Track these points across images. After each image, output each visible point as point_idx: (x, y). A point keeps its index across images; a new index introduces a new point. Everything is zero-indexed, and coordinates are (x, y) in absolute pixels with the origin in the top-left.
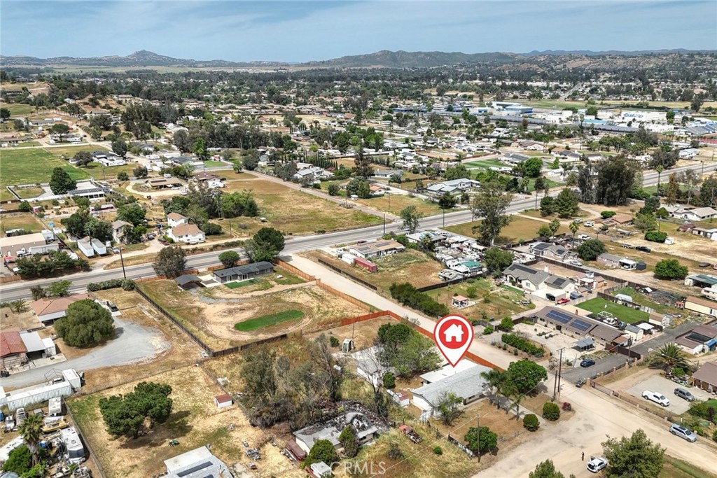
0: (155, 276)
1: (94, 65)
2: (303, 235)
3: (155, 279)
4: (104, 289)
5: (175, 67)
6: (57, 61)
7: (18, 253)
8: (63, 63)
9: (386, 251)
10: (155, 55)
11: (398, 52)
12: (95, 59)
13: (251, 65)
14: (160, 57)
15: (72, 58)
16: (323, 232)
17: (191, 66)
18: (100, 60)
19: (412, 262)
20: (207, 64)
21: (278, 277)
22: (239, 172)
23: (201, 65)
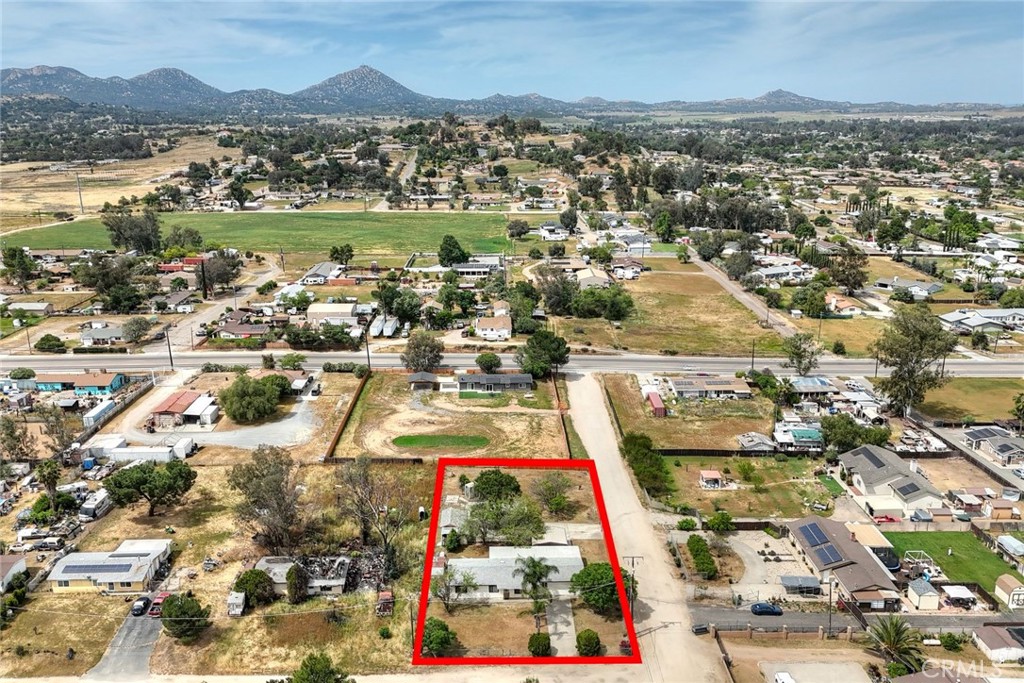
0: (404, 368)
1: (708, 110)
2: (641, 353)
3: (401, 371)
4: (339, 371)
5: (817, 114)
6: (665, 107)
7: (321, 321)
8: (671, 109)
9: (718, 393)
10: (796, 96)
12: (711, 104)
13: (937, 109)
14: (801, 98)
15: (684, 102)
16: (674, 353)
17: (840, 112)
18: (718, 104)
19: (735, 414)
20: (865, 108)
21: (526, 396)
22: (686, 262)
23: (857, 110)
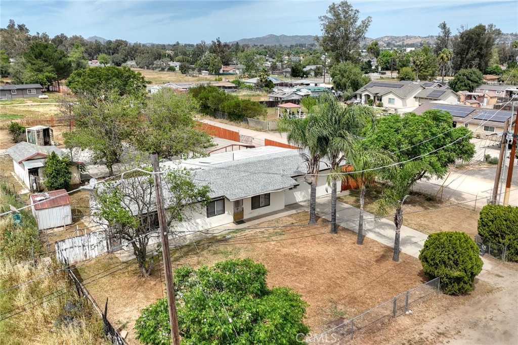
11: (281, 36)
21: (40, 98)
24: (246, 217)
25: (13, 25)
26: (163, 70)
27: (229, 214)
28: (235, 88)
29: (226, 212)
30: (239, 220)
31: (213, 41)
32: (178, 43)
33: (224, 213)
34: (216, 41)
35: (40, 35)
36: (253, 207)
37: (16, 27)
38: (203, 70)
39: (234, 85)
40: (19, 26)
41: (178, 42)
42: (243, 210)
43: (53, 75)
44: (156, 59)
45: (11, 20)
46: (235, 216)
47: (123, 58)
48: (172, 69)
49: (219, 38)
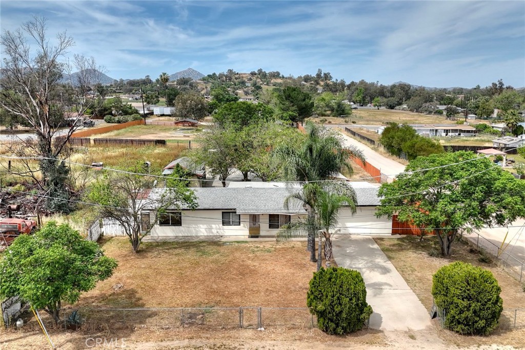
9: (447, 132)
24: (262, 233)
25: (321, 73)
26: (430, 113)
27: (244, 226)
28: (475, 132)
29: (242, 225)
30: (255, 234)
31: (493, 84)
32: (479, 87)
33: (240, 225)
34: (497, 83)
35: (338, 82)
36: (271, 226)
37: (322, 75)
38: (472, 113)
39: (474, 129)
40: (325, 74)
41: (478, 85)
42: (259, 227)
43: (295, 114)
44: (426, 102)
45: (319, 69)
46: (251, 229)
47: (398, 102)
48: (440, 113)
49: (501, 80)
